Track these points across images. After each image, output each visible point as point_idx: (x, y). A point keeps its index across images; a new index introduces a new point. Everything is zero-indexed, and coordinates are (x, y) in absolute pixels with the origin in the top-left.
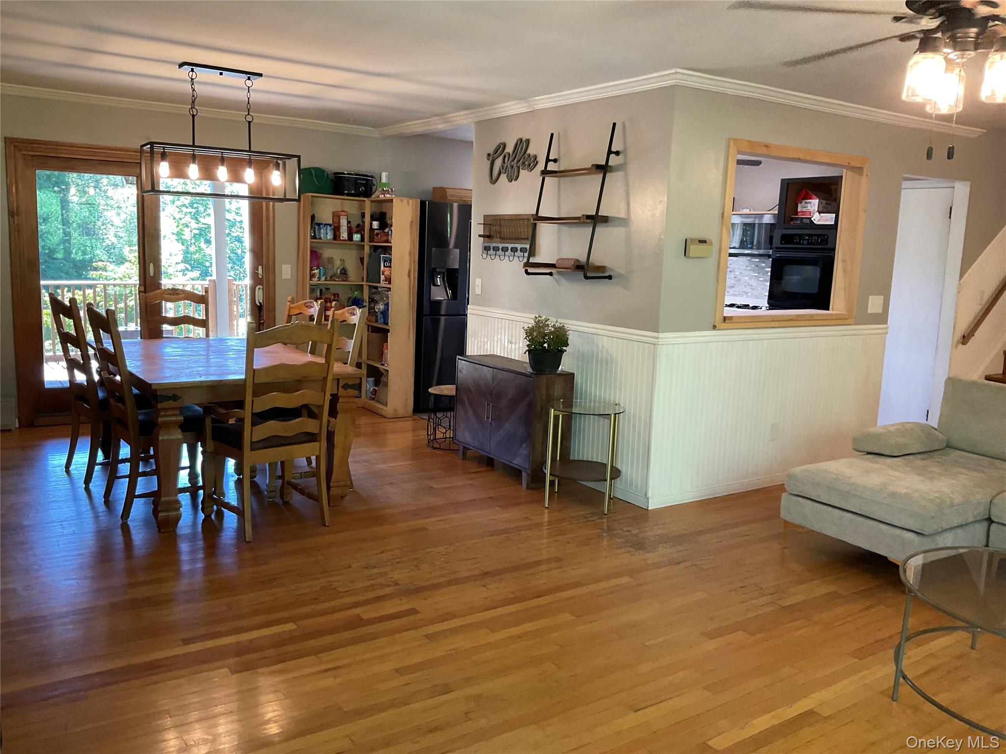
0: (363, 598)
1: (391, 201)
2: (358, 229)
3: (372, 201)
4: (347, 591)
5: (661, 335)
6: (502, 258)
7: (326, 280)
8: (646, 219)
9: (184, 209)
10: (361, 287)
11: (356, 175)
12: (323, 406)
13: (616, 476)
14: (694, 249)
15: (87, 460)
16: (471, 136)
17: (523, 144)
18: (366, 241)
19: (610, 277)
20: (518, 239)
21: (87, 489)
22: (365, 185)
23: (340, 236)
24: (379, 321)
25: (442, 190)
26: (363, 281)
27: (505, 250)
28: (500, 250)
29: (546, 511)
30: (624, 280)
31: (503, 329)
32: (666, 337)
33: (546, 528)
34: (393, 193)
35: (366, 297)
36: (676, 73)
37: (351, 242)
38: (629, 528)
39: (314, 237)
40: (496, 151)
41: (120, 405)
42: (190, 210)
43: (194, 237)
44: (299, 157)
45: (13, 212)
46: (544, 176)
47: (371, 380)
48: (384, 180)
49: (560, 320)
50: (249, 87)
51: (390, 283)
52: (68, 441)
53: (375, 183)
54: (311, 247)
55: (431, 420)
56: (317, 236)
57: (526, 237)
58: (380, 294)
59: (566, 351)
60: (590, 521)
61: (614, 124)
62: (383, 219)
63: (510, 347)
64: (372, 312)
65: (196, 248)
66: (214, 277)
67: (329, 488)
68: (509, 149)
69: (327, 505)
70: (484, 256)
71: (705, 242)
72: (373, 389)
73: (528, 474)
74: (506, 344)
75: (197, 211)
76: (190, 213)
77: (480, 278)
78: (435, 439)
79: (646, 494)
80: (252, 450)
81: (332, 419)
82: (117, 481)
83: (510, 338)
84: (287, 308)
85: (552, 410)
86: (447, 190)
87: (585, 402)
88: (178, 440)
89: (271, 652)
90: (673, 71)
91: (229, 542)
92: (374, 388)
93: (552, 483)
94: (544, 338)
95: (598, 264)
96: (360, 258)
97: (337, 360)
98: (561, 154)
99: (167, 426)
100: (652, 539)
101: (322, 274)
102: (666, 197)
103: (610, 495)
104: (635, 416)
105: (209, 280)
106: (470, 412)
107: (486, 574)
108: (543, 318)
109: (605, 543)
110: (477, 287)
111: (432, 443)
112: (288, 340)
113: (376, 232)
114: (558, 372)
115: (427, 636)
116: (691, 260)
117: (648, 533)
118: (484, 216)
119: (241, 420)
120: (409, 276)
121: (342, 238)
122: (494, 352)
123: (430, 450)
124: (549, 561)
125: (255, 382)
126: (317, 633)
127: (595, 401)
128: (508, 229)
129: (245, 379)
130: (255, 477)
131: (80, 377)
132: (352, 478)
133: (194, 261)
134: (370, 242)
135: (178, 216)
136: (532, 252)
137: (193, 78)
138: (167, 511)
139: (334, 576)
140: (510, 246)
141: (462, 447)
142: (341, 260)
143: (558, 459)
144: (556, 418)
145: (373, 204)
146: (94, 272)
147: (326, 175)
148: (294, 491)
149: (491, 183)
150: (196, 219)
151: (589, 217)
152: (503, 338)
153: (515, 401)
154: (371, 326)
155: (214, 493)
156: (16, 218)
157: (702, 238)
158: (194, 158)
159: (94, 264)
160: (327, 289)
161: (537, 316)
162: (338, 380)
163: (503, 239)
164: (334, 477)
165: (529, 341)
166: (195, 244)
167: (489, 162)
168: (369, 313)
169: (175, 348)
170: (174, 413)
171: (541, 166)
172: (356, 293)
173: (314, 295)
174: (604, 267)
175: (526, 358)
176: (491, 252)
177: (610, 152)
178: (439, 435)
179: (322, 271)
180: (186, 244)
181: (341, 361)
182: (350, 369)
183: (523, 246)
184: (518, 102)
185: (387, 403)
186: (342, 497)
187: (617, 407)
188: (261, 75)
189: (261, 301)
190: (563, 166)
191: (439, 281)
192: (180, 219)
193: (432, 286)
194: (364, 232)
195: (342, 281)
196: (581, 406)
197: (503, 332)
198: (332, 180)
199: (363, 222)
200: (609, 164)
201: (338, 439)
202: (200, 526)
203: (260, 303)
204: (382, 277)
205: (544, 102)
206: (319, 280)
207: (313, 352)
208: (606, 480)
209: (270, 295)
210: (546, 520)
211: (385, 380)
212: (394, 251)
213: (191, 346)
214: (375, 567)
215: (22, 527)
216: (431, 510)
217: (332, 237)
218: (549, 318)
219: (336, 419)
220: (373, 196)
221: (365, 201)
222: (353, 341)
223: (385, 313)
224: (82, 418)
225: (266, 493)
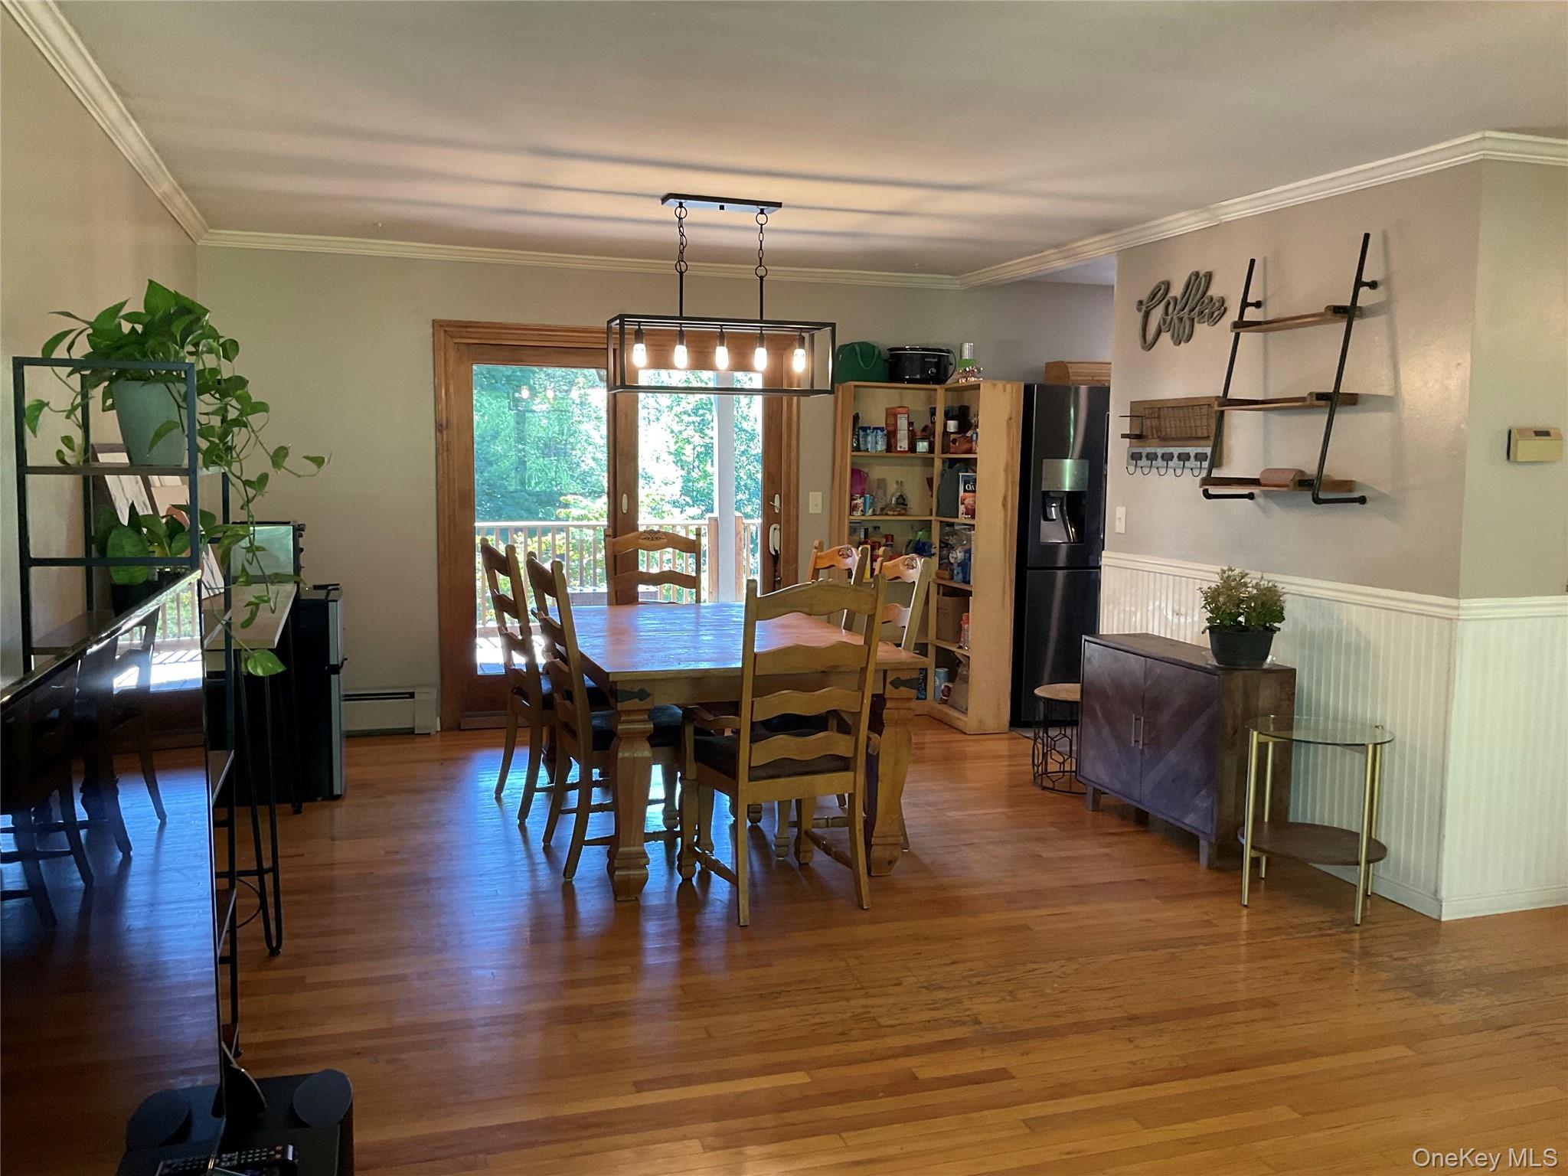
0: (920, 1041)
1: (977, 387)
2: (924, 433)
3: (947, 390)
4: (892, 1026)
5: (1464, 603)
6: (1163, 471)
7: (874, 515)
8: (1431, 396)
9: (685, 418)
10: (927, 525)
11: (923, 350)
12: (859, 713)
13: (1377, 857)
14: (1526, 448)
15: (523, 782)
16: (1112, 276)
17: (1200, 282)
18: (936, 451)
19: (1362, 500)
20: (1190, 438)
21: (522, 827)
22: (937, 365)
23: (896, 445)
24: (955, 578)
25: (1061, 367)
26: (931, 515)
27: (1168, 457)
28: (1159, 459)
29: (1245, 911)
30: (1391, 505)
31: (1164, 592)
32: (1474, 607)
33: (1245, 942)
34: (981, 375)
35: (936, 540)
36: (1484, 138)
37: (913, 455)
38: (1404, 954)
39: (857, 449)
40: (1153, 295)
41: (567, 702)
42: (693, 418)
43: (698, 455)
44: (833, 325)
45: (441, 425)
46: (1238, 330)
47: (942, 671)
48: (967, 355)
49: (1267, 576)
50: (762, 225)
51: (973, 517)
52: (501, 752)
53: (953, 361)
54: (853, 464)
55: (1039, 740)
56: (862, 447)
57: (1206, 435)
58: (956, 534)
59: (1279, 629)
60: (1327, 935)
61: (1367, 236)
62: (964, 418)
63: (1176, 621)
64: (945, 564)
65: (700, 474)
66: (716, 514)
67: (868, 845)
68: (1177, 291)
69: (866, 875)
70: (1131, 469)
71: (1547, 434)
72: (946, 686)
73: (1210, 843)
74: (1170, 617)
75: (703, 420)
76: (694, 423)
77: (1123, 506)
78: (1046, 773)
79: (1436, 892)
80: (750, 780)
81: (875, 736)
82: (561, 816)
83: (1176, 607)
84: (813, 557)
85: (1255, 733)
86: (1069, 365)
87: (1317, 722)
88: (644, 759)
89: (767, 1121)
90: (1478, 135)
91: (716, 923)
92: (947, 684)
93: (1256, 863)
94: (1238, 607)
95: (1339, 476)
96: (928, 479)
97: (884, 640)
98: (1269, 293)
99: (632, 736)
100: (1450, 977)
101: (868, 505)
102: (1469, 356)
103: (1366, 890)
104: (1413, 749)
105: (709, 518)
106: (1106, 731)
107: (1132, 1019)
108: (1236, 572)
109: (1356, 978)
110: (1117, 520)
111: (1040, 777)
112: (811, 607)
113: (952, 437)
114: (1265, 666)
115: (1028, 1123)
116: (1520, 468)
117: (1442, 965)
118: (1132, 402)
119: (737, 732)
120: (1004, 505)
121: (899, 449)
122: (1147, 630)
123: (1039, 791)
124: (1251, 1004)
125: (756, 674)
126: (844, 1096)
127: (1335, 719)
128: (1173, 423)
129: (742, 669)
130: (759, 821)
131: (519, 660)
132: (907, 830)
133: (698, 492)
134: (943, 453)
135: (676, 429)
136: (1216, 460)
137: (682, 216)
138: (628, 868)
139: (875, 996)
140: (1176, 451)
141: (1090, 791)
142: (897, 482)
143: (1266, 820)
144: (1262, 748)
145: (950, 393)
146: (562, 510)
147: (876, 353)
148: (816, 848)
149: (1143, 348)
150: (701, 431)
151: (1321, 396)
152: (1163, 605)
153: (1186, 716)
154: (943, 585)
155: (697, 844)
156: (445, 432)
157: (1541, 425)
158: (681, 336)
159: (562, 498)
160: (876, 528)
161: (1226, 568)
162: (885, 671)
163: (1165, 440)
164: (878, 829)
165: (1211, 611)
166: (698, 467)
167: (1139, 316)
168: (940, 564)
169: (649, 619)
170: (641, 717)
171: (1232, 315)
172: (920, 533)
173: (855, 538)
174: (1351, 482)
175: (1206, 641)
176: (1144, 462)
177: (1359, 283)
178: (1053, 767)
179: (868, 500)
180: (686, 468)
181: (890, 641)
182: (904, 655)
183: (1200, 450)
184: (1193, 212)
185: (967, 709)
186: (890, 862)
187: (1378, 731)
188: (779, 205)
189: (778, 549)
190: (1271, 312)
191: (1054, 513)
192: (680, 432)
193: (1042, 521)
194: (934, 437)
195: (899, 515)
196: (1308, 728)
197: (1164, 598)
198: (886, 361)
199: (933, 423)
200: (1358, 304)
201: (884, 768)
202: (675, 895)
203: (776, 551)
204: (962, 508)
205: (1238, 208)
206: (863, 515)
207: (849, 627)
208: (1358, 863)
209: (791, 538)
210: (1244, 927)
211: (965, 673)
212: (980, 467)
213: (672, 616)
214: (941, 988)
215: (427, 881)
216: (1038, 896)
217: (884, 447)
218: (1247, 571)
219: (880, 735)
220: (949, 382)
221: (935, 390)
222: (910, 609)
223: (965, 566)
224: (521, 720)
225: (773, 847)
